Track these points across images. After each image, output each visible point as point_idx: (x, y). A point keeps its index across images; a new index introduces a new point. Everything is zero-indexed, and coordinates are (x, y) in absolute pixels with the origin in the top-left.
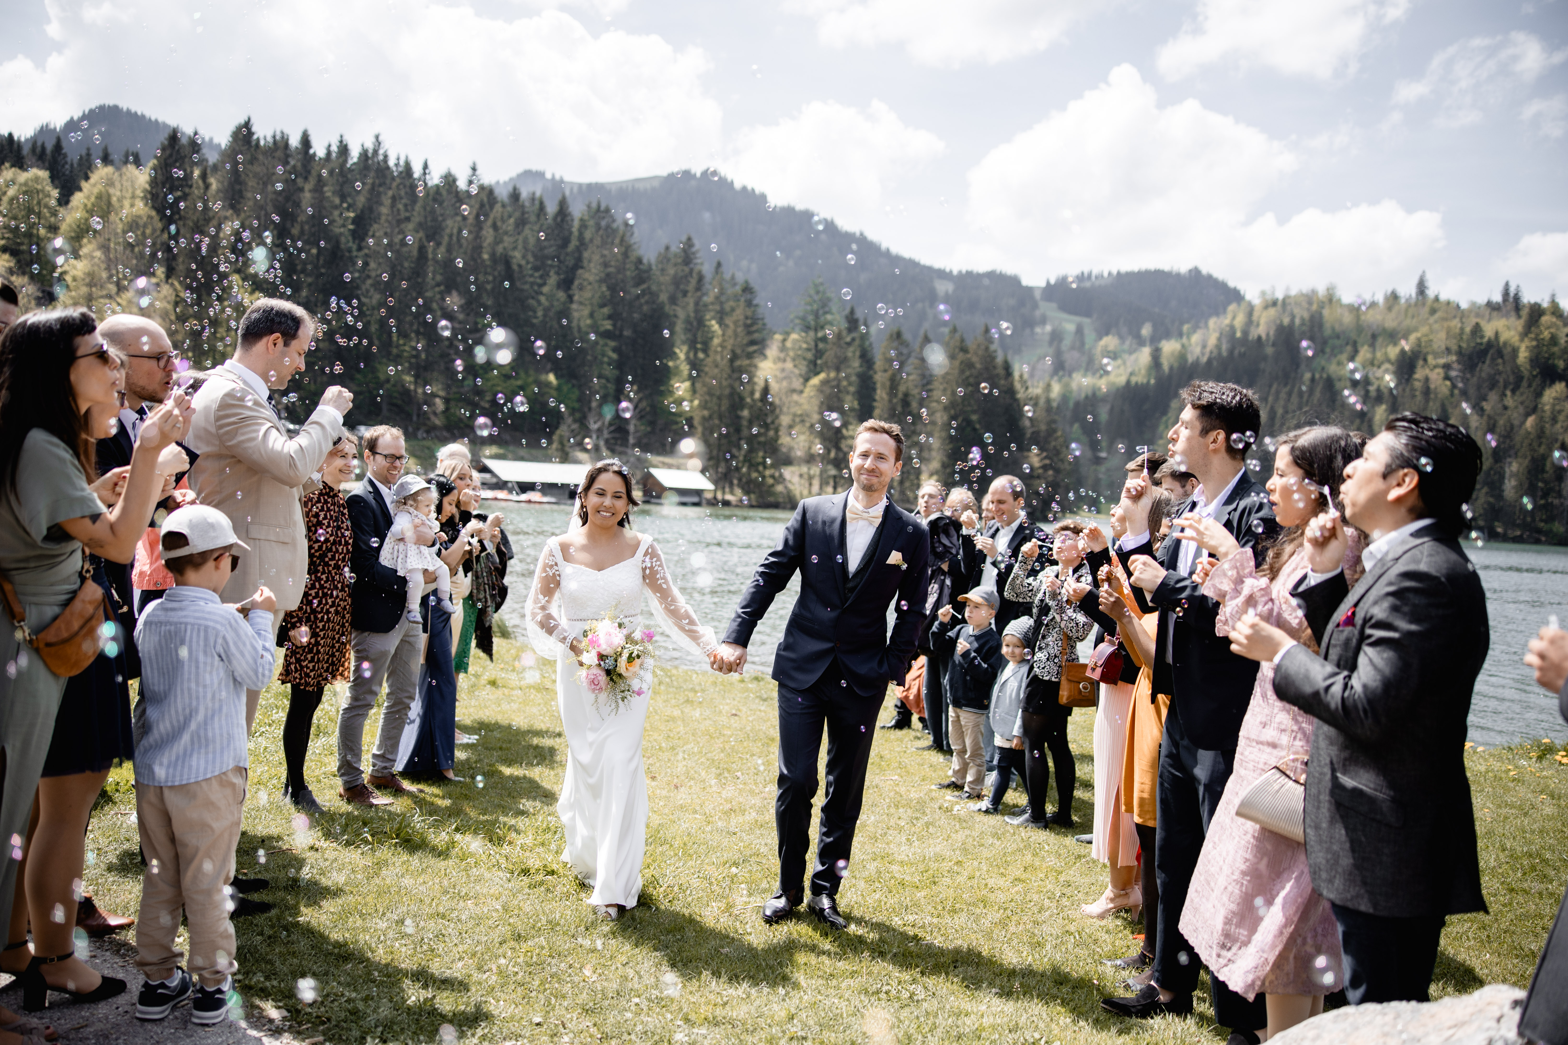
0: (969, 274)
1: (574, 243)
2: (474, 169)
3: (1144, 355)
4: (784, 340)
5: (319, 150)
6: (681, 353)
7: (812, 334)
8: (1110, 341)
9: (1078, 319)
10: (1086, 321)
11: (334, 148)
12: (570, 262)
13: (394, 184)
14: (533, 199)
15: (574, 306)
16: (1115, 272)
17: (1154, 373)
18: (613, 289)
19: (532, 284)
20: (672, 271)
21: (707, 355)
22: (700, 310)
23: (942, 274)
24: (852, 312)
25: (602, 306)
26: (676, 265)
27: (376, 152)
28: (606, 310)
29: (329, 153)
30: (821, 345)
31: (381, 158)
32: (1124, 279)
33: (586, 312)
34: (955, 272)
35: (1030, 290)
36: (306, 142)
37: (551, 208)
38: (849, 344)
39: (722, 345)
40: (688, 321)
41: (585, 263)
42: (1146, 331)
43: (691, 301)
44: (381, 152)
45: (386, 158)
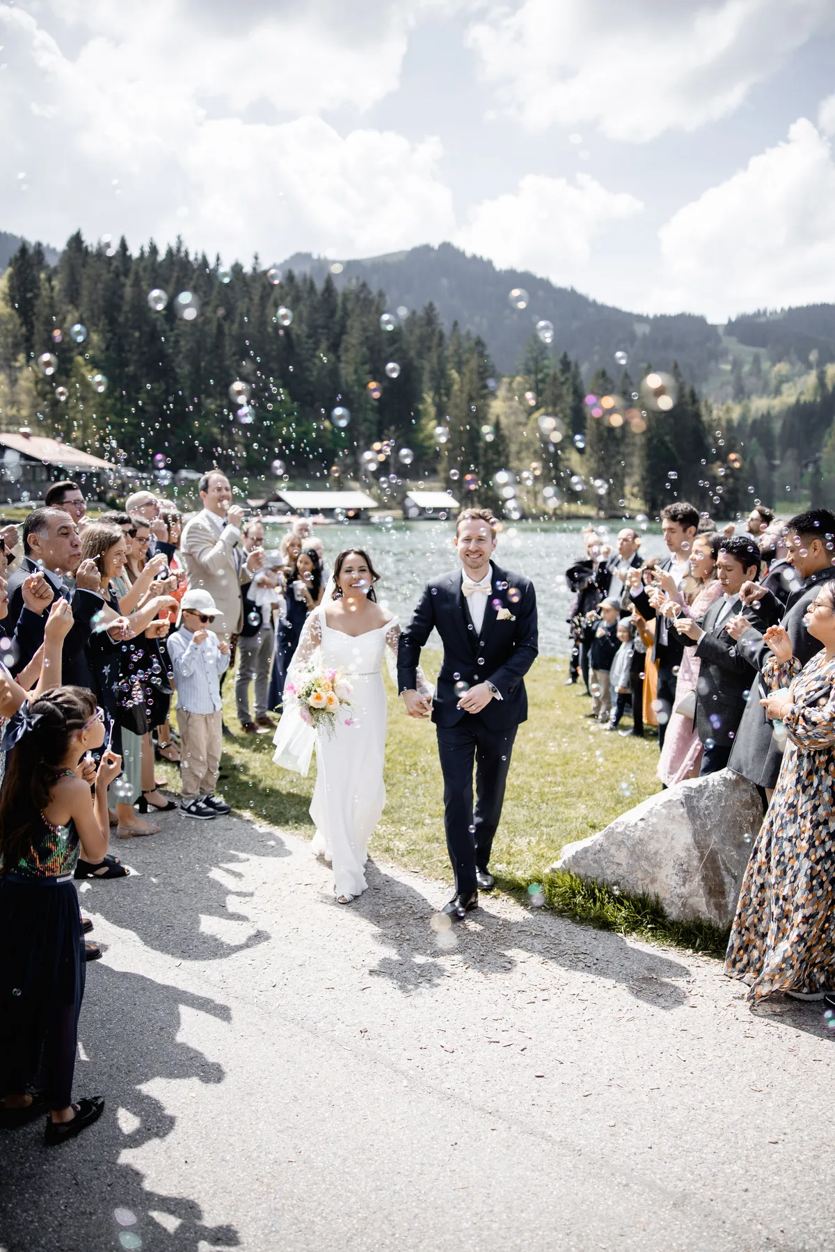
0: (663, 317)
1: (339, 313)
2: (256, 258)
3: (811, 379)
4: (510, 383)
5: (134, 252)
6: (428, 397)
7: (533, 377)
8: (783, 368)
9: (754, 350)
10: (762, 351)
11: (147, 249)
12: (337, 329)
13: (195, 276)
14: (305, 280)
15: (342, 365)
16: (786, 308)
17: (819, 392)
18: (371, 349)
19: (308, 349)
20: (417, 331)
21: (449, 399)
22: (442, 361)
23: (641, 319)
24: (565, 356)
25: (364, 363)
26: (421, 326)
27: (179, 250)
28: (367, 367)
29: (142, 253)
30: (541, 386)
31: (183, 254)
32: (795, 315)
33: (351, 369)
34: (651, 316)
35: (714, 327)
36: (124, 246)
37: (320, 286)
38: (563, 384)
39: (461, 391)
40: (432, 372)
41: (348, 329)
42: (813, 356)
43: (434, 356)
44: (183, 249)
45: (187, 254)
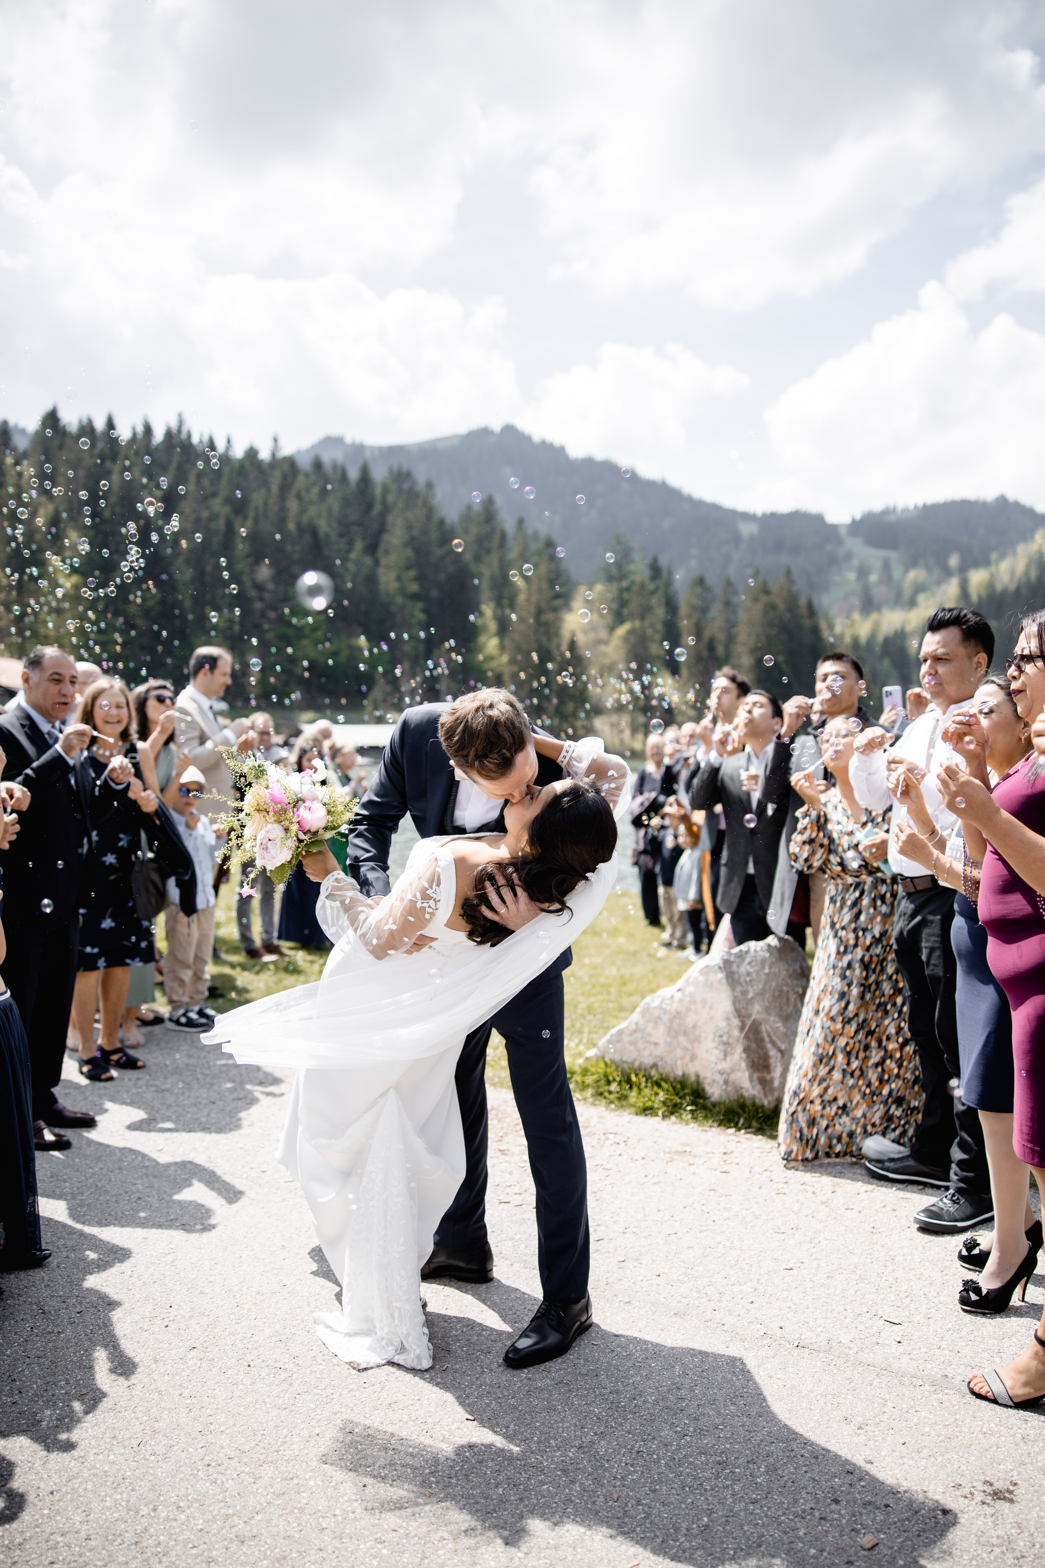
0: (773, 515)
1: (377, 509)
2: (276, 440)
3: (952, 588)
4: (589, 594)
5: (124, 433)
6: (488, 609)
7: (616, 584)
8: (918, 574)
9: (882, 553)
10: (893, 555)
11: (140, 429)
12: (375, 527)
13: (199, 462)
14: (335, 467)
15: (381, 570)
16: (920, 505)
18: (417, 551)
20: (474, 530)
21: (513, 611)
22: (503, 566)
23: (746, 516)
24: (655, 560)
25: (408, 568)
26: (478, 522)
27: (179, 431)
28: (412, 573)
29: (134, 435)
30: (626, 596)
31: (184, 436)
32: (928, 514)
33: (392, 575)
34: (759, 513)
35: (834, 528)
36: (111, 425)
37: (354, 474)
38: (652, 593)
39: (528, 600)
40: (493, 579)
41: (389, 527)
42: (953, 561)
43: (494, 559)
44: (184, 430)
45: (189, 436)
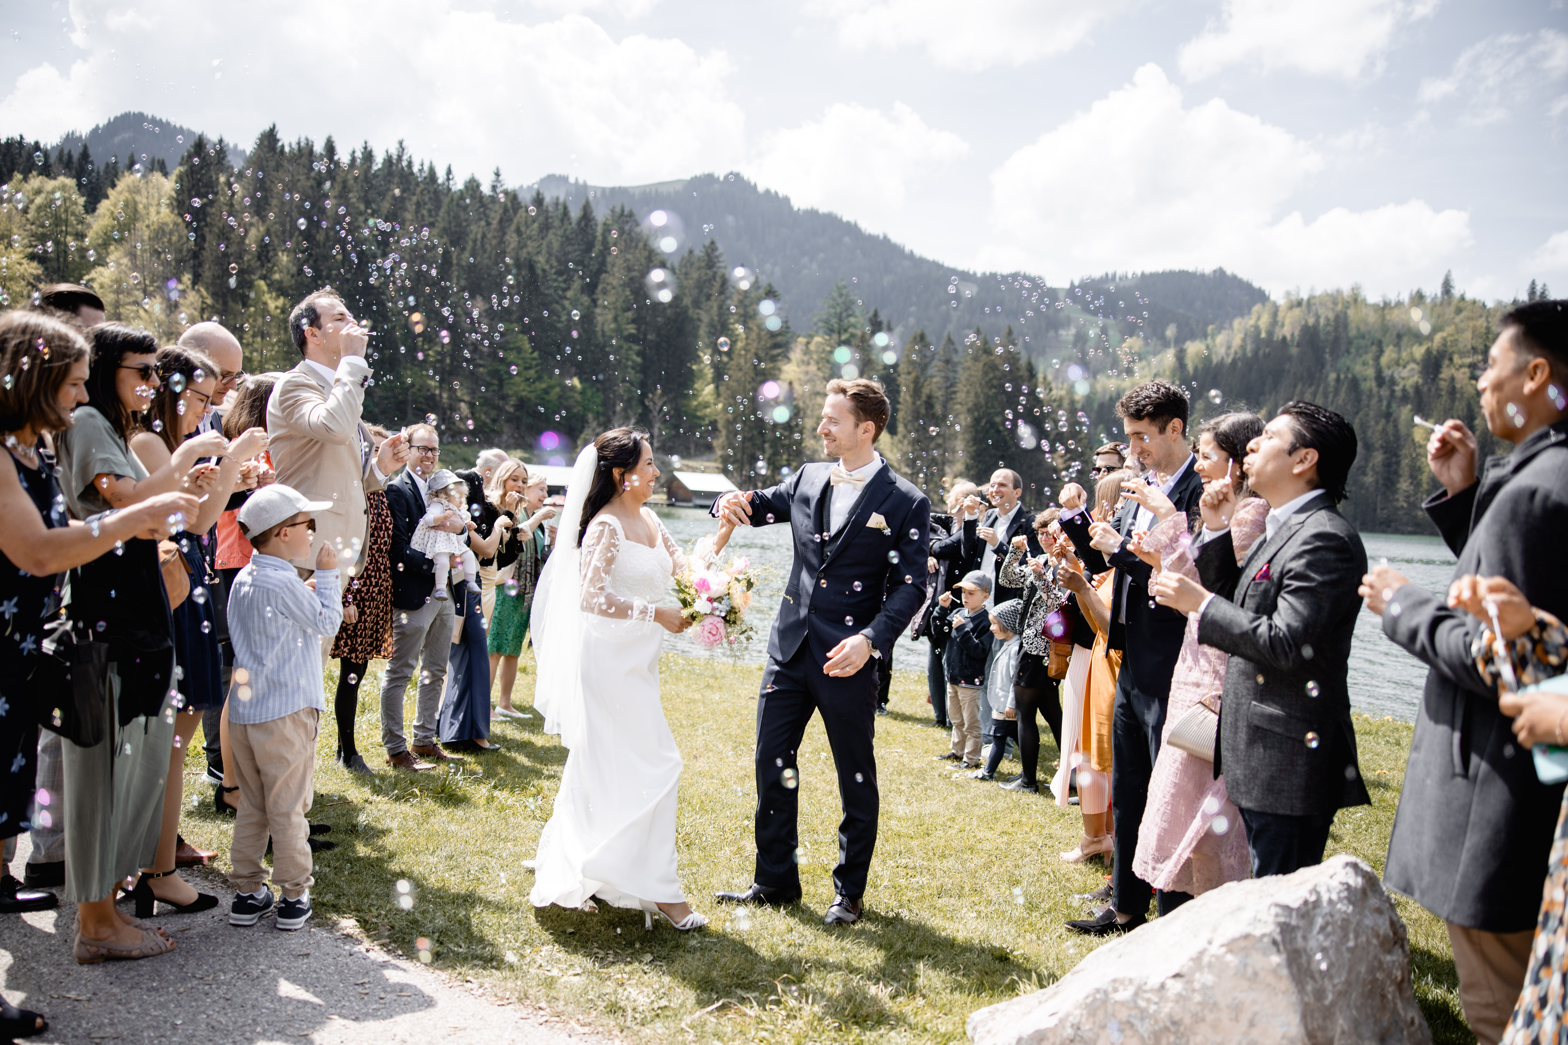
0: (993, 276)
1: (598, 247)
2: (497, 174)
3: (1169, 357)
4: (808, 343)
5: (343, 156)
6: (705, 357)
7: (835, 336)
8: (1134, 343)
9: (1099, 321)
10: (1111, 321)
11: (358, 155)
12: (594, 267)
13: (418, 190)
14: (557, 204)
15: (598, 311)
16: (1139, 274)
17: (1178, 374)
18: (636, 293)
19: (556, 289)
20: (695, 275)
21: (731, 359)
22: (723, 313)
23: (966, 277)
24: (876, 315)
25: (626, 310)
26: (699, 269)
27: (400, 158)
28: (630, 315)
29: (353, 159)
31: (404, 164)
32: (1148, 281)
33: (610, 316)
34: (979, 275)
35: (1054, 291)
36: (330, 148)
37: (575, 213)
39: (745, 349)
40: (711, 325)
41: (609, 268)
42: (1171, 332)
43: (714, 304)
44: (405, 157)
45: (410, 164)
